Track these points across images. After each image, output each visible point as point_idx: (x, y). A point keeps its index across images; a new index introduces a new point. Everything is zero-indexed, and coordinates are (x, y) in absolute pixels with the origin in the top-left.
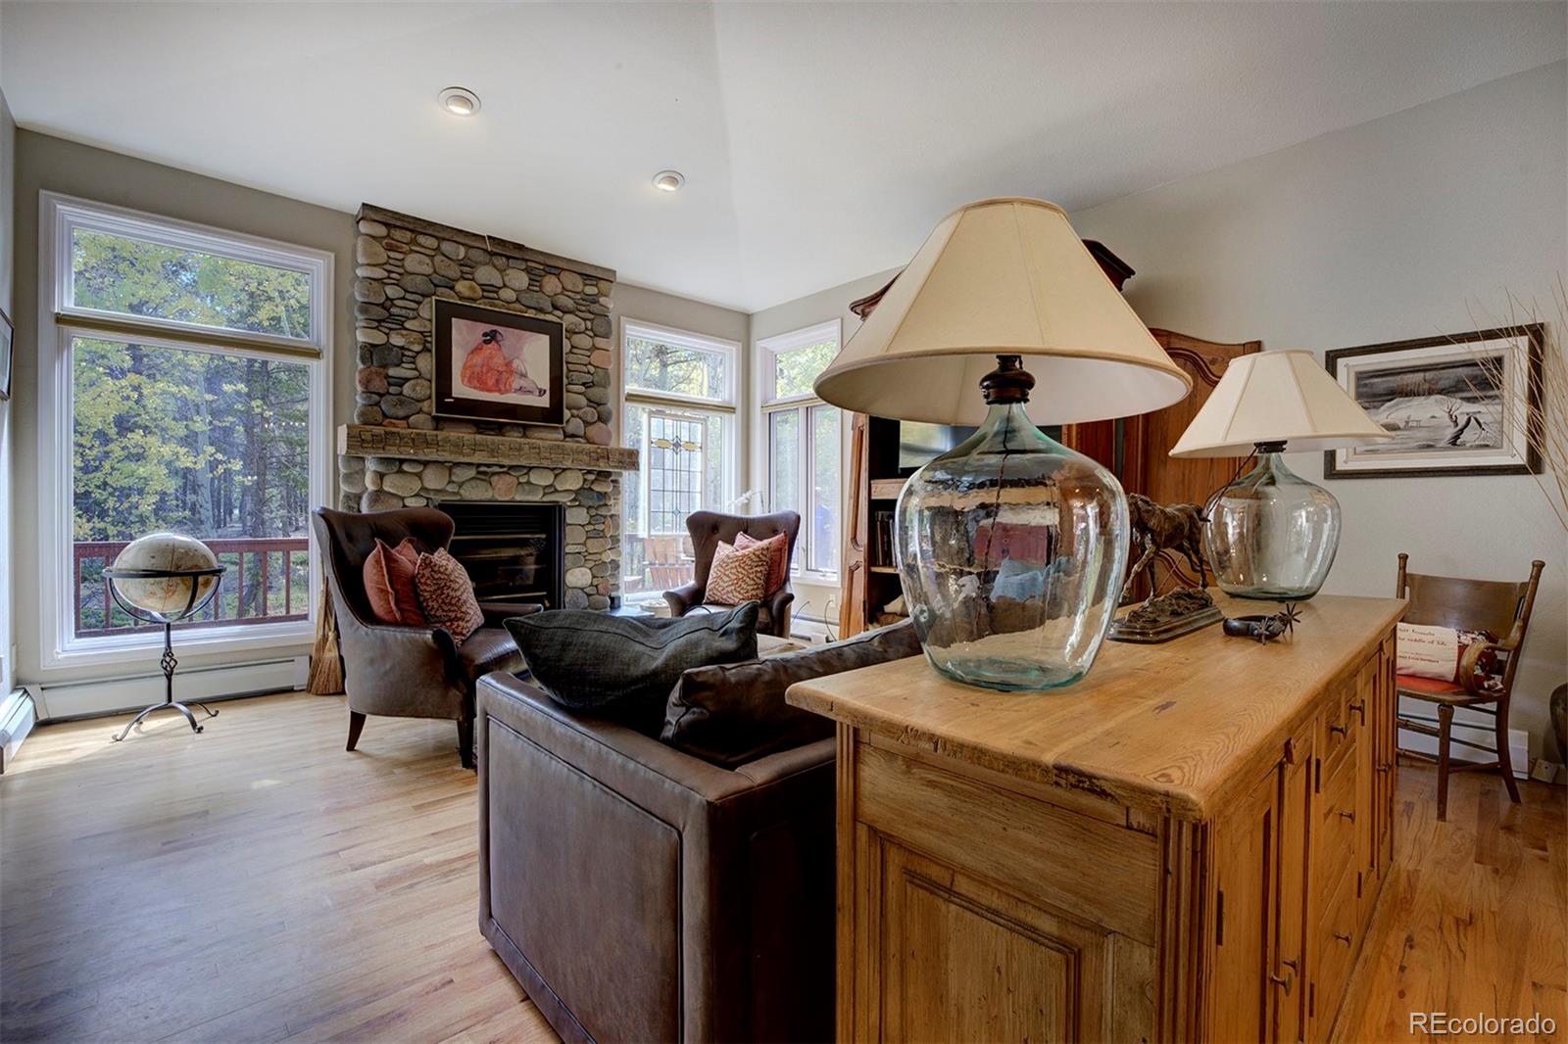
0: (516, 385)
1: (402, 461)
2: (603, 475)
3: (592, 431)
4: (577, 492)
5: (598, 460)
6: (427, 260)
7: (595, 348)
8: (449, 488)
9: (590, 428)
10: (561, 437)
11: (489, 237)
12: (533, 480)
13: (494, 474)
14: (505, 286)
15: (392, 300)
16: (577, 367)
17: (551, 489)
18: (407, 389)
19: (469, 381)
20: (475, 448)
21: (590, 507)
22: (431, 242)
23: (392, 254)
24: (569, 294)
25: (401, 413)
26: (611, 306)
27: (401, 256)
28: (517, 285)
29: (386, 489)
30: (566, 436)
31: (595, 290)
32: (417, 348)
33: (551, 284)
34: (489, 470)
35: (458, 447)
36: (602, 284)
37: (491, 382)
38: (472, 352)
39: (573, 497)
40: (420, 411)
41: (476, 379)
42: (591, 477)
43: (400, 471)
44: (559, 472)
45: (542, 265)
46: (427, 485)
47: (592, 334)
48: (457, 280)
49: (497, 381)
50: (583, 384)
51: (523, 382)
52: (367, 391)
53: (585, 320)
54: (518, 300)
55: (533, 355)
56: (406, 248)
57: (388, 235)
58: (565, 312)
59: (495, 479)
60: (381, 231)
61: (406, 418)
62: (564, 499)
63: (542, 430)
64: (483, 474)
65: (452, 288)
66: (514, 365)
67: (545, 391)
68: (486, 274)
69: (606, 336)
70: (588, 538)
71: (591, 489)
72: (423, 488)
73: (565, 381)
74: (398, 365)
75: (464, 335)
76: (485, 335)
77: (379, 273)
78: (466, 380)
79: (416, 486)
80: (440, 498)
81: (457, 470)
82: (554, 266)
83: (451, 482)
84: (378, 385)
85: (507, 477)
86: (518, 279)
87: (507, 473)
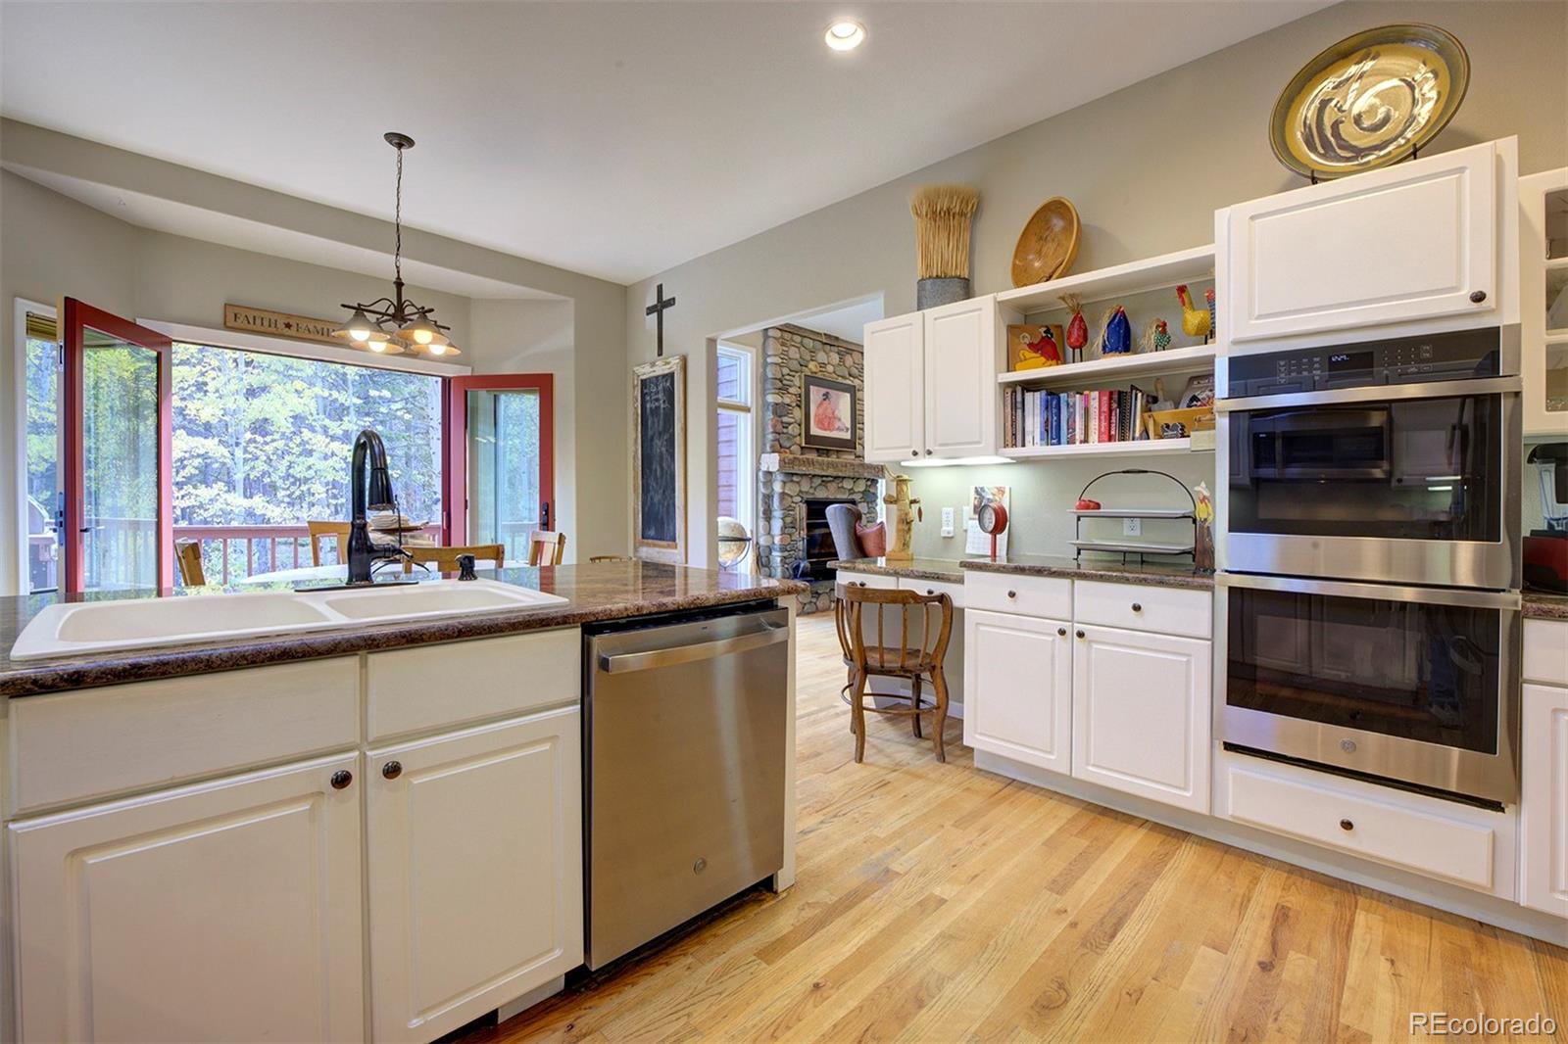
0: (837, 426)
4: (863, 493)
6: (798, 350)
8: (811, 491)
10: (854, 457)
11: (825, 334)
12: (844, 486)
13: (828, 481)
14: (829, 363)
15: (784, 376)
16: (861, 413)
17: (852, 491)
18: (790, 430)
21: (868, 502)
22: (798, 339)
23: (784, 348)
24: (857, 366)
25: (788, 445)
27: (787, 349)
28: (834, 362)
29: (786, 491)
30: (857, 457)
32: (795, 404)
33: (848, 360)
37: (826, 425)
38: (818, 406)
39: (861, 496)
40: (797, 443)
41: (821, 425)
42: (869, 484)
43: (792, 480)
44: (855, 479)
45: (845, 349)
46: (802, 489)
48: (809, 362)
49: (829, 424)
51: (839, 424)
52: (774, 432)
54: (835, 372)
56: (789, 344)
57: (783, 337)
58: (854, 378)
59: (829, 484)
60: (780, 334)
61: (790, 448)
62: (858, 498)
63: (846, 453)
64: (824, 482)
65: (808, 367)
66: (836, 413)
67: (849, 429)
68: (822, 356)
71: (868, 491)
72: (800, 491)
74: (786, 415)
76: (823, 395)
77: (779, 360)
78: (816, 423)
79: (798, 489)
80: (806, 497)
81: (814, 480)
82: (850, 348)
83: (812, 487)
84: (778, 428)
85: (833, 484)
86: (835, 358)
87: (834, 481)
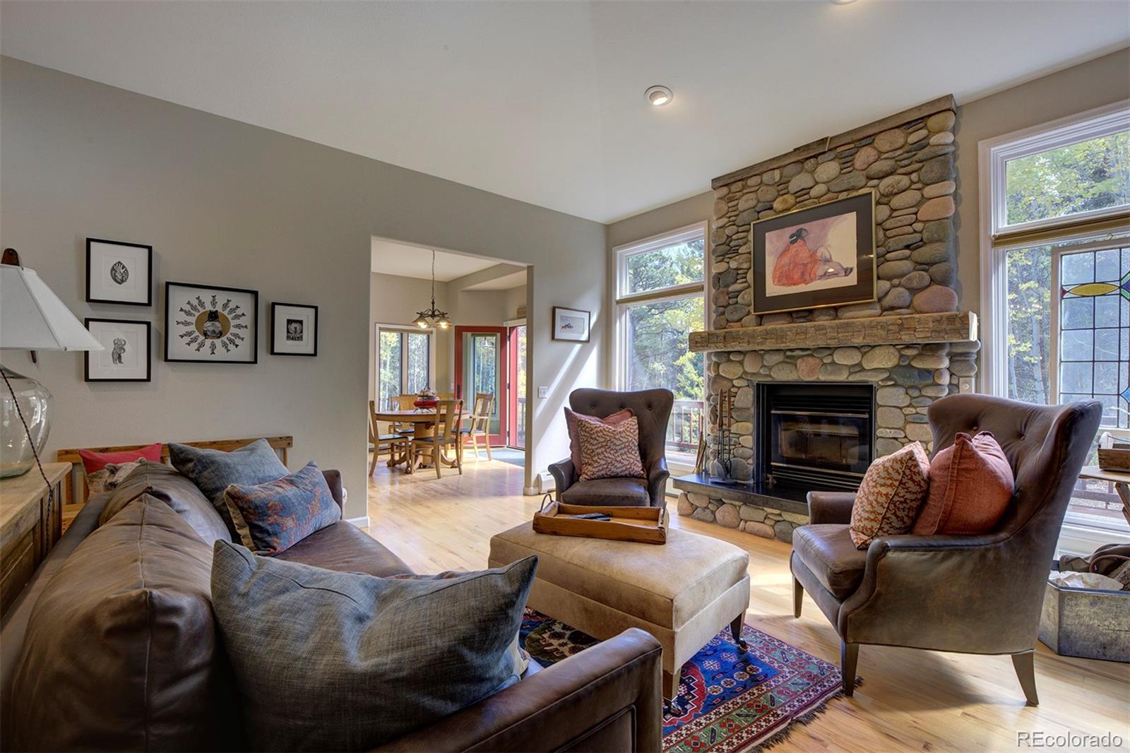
0: (820, 272)
1: (729, 353)
2: (928, 349)
3: (924, 297)
4: (892, 370)
6: (754, 196)
8: (763, 371)
9: (918, 296)
10: (879, 311)
12: (837, 361)
13: (799, 357)
14: (816, 183)
15: (731, 237)
16: (897, 231)
17: (859, 368)
18: (739, 299)
19: (779, 281)
21: (912, 387)
22: (756, 180)
23: (730, 205)
24: (886, 155)
25: (737, 317)
26: (948, 140)
27: (735, 203)
28: (826, 177)
29: (721, 373)
30: (884, 310)
31: (924, 133)
32: (744, 266)
33: (864, 156)
34: (794, 354)
35: (765, 338)
36: (934, 121)
37: (797, 276)
38: (781, 255)
39: (886, 375)
40: (747, 313)
41: (785, 278)
42: (911, 352)
43: (729, 361)
44: (865, 349)
45: (852, 144)
46: (747, 370)
47: (919, 185)
48: (775, 200)
49: (803, 274)
50: (907, 247)
51: (827, 268)
52: (717, 307)
53: (908, 174)
54: (829, 190)
55: (838, 240)
56: (738, 195)
57: (730, 191)
58: (881, 178)
59: (799, 361)
60: (725, 190)
61: (740, 320)
62: (873, 379)
63: (853, 308)
64: (790, 357)
65: (771, 208)
66: (819, 254)
67: (852, 269)
68: (798, 182)
69: (942, 179)
70: (907, 422)
71: (911, 366)
72: (745, 373)
73: (878, 251)
74: (735, 282)
75: (774, 243)
76: (791, 237)
77: (723, 222)
78: (776, 280)
79: (740, 372)
80: (756, 380)
81: (767, 357)
82: (863, 137)
83: (763, 366)
84: (723, 300)
85: (810, 359)
86: (829, 169)
87: (811, 355)
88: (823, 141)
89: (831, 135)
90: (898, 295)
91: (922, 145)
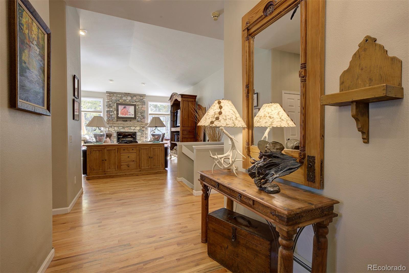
0: (128, 114)
1: (111, 126)
2: (143, 127)
3: (142, 120)
4: (139, 130)
5: (141, 125)
6: (115, 98)
7: (142, 107)
8: (118, 130)
10: (137, 121)
12: (131, 128)
13: (125, 127)
14: (127, 99)
15: (110, 104)
16: (139, 110)
17: (134, 129)
18: (113, 116)
20: (121, 124)
21: (141, 132)
22: (116, 95)
24: (138, 99)
25: (112, 119)
26: (145, 100)
27: (111, 98)
28: (129, 99)
29: (110, 130)
31: (142, 98)
32: (114, 110)
33: (135, 98)
35: (118, 124)
36: (143, 97)
37: (125, 114)
38: (122, 110)
40: (115, 119)
41: (122, 114)
42: (141, 127)
43: (111, 127)
44: (135, 127)
45: (133, 95)
46: (115, 129)
47: (142, 105)
48: (120, 100)
50: (140, 113)
51: (130, 114)
52: (107, 117)
53: (141, 103)
54: (129, 101)
55: (131, 110)
56: (112, 96)
58: (137, 102)
60: (109, 95)
62: (137, 131)
63: (133, 121)
64: (124, 128)
65: (119, 101)
66: (128, 111)
67: (133, 115)
68: (124, 98)
69: (144, 105)
70: (141, 137)
71: (141, 129)
72: (115, 130)
73: (137, 113)
74: (111, 113)
75: (120, 107)
76: (124, 107)
77: (109, 100)
79: (114, 130)
80: (117, 131)
81: (119, 127)
82: (135, 95)
83: (119, 129)
84: (109, 116)
85: (127, 128)
86: (129, 98)
87: (127, 127)
88: (129, 93)
89: (130, 93)
90: (139, 119)
91: (142, 99)
